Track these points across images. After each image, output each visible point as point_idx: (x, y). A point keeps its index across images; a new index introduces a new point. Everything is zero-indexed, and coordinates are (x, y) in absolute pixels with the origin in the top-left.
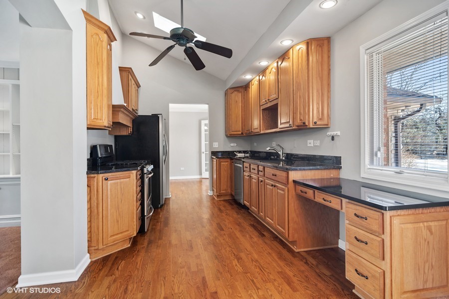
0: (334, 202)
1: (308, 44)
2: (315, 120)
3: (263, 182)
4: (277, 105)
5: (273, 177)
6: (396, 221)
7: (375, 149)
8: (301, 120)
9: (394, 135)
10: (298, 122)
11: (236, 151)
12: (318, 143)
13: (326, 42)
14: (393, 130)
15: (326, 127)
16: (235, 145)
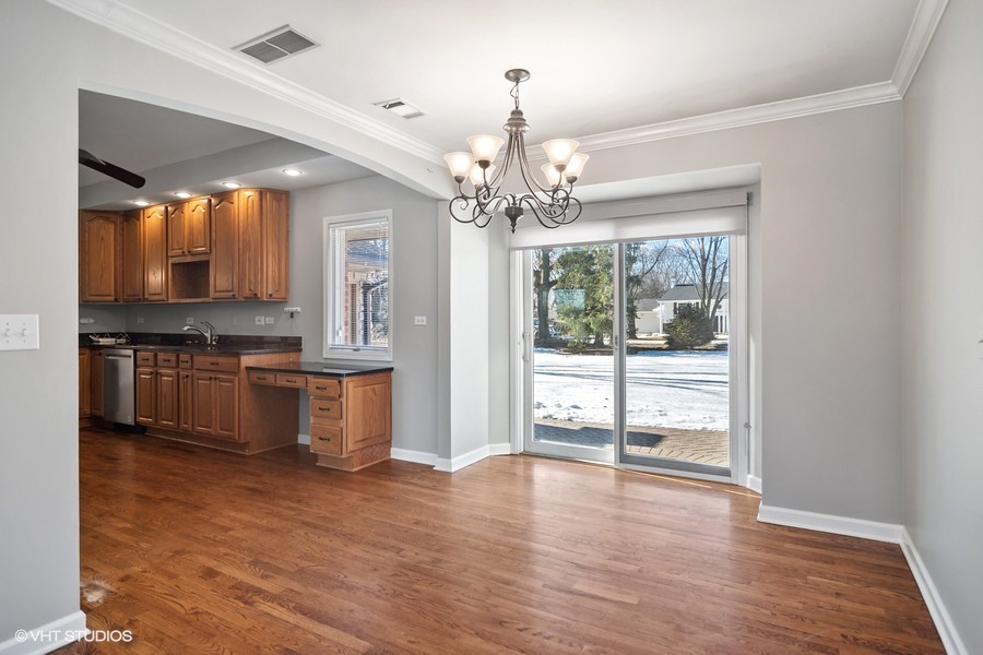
0: (299, 382)
1: (261, 193)
2: (270, 292)
3: (190, 378)
4: (207, 263)
5: (212, 368)
6: (350, 385)
7: (337, 329)
8: (250, 290)
9: (362, 308)
10: (247, 293)
11: (92, 334)
12: (270, 320)
13: (284, 197)
14: (362, 302)
15: (283, 301)
16: (92, 321)
